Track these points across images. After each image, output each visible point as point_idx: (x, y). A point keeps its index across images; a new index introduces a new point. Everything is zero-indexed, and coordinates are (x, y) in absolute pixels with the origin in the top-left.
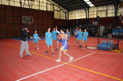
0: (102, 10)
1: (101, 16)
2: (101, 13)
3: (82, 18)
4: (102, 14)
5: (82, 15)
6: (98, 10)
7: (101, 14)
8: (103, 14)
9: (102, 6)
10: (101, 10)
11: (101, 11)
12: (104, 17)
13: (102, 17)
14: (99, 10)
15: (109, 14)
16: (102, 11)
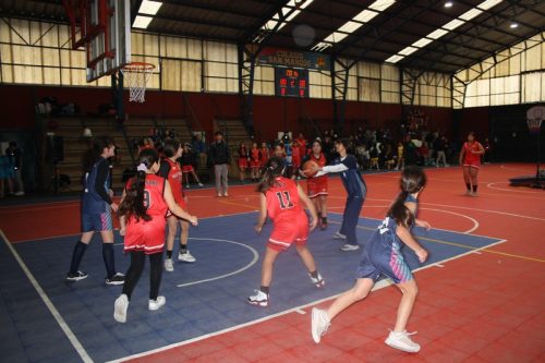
0: (184, 56)
1: (181, 87)
2: (178, 68)
3: (66, 82)
4: (184, 77)
5: (66, 63)
6: (163, 55)
7: (178, 73)
8: (188, 75)
9: (184, 40)
10: (177, 56)
11: (180, 60)
12: (191, 90)
13: (184, 89)
14: (169, 56)
15: (211, 81)
16: (185, 63)
